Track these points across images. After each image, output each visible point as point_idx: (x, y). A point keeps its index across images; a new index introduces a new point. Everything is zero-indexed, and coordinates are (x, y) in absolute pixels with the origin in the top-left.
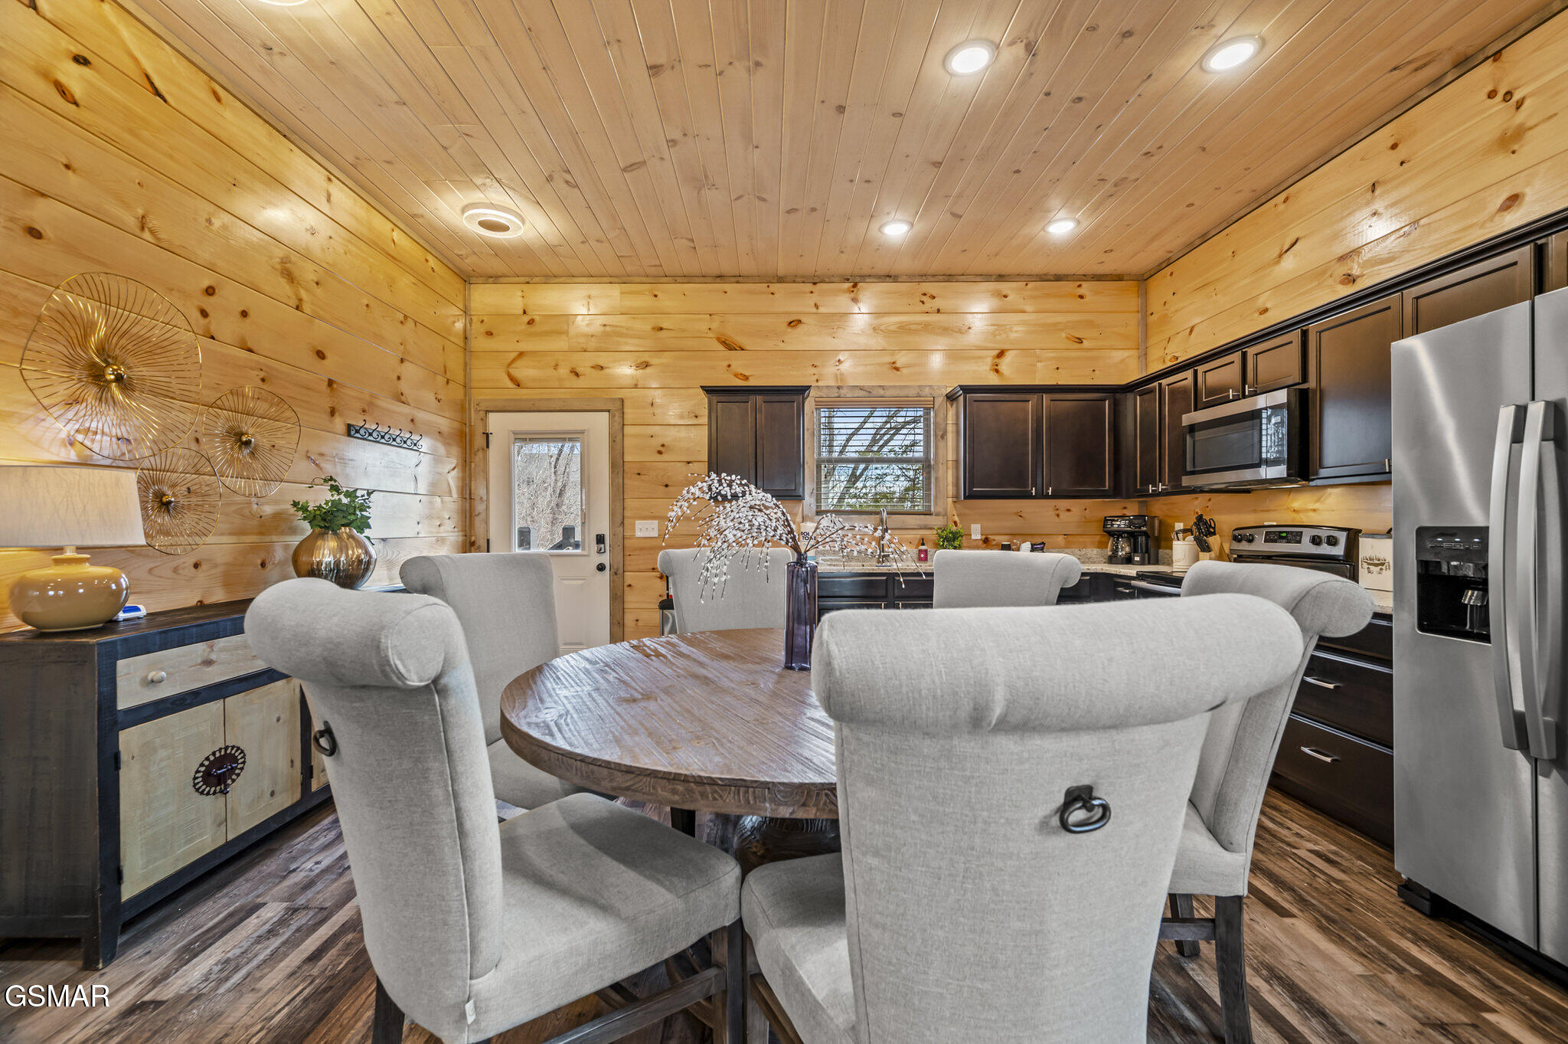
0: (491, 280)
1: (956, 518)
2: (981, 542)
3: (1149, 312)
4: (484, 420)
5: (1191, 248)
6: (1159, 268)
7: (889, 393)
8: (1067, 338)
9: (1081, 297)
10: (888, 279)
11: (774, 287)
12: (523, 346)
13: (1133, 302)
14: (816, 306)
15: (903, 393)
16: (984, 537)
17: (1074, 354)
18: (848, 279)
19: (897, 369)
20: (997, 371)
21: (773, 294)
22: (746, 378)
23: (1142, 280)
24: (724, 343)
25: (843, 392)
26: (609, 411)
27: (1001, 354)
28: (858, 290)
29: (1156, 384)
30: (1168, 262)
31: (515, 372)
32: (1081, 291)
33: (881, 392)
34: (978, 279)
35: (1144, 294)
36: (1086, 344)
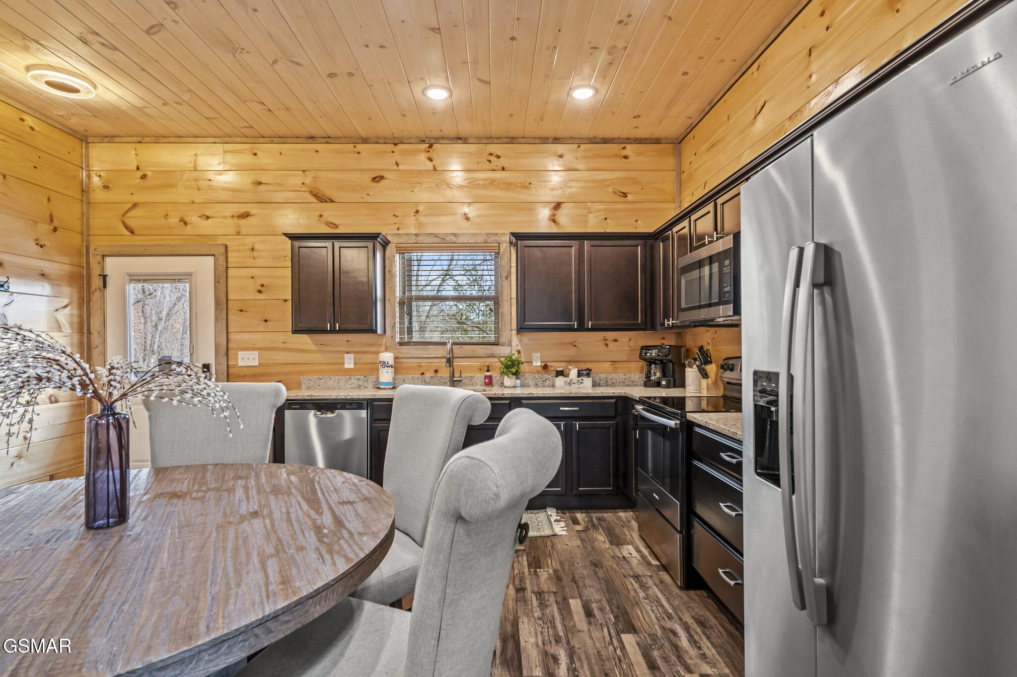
0: (106, 140)
1: (519, 348)
2: (540, 369)
3: (682, 171)
4: (102, 264)
6: (687, 132)
7: (460, 240)
8: (614, 193)
9: (626, 157)
10: (459, 141)
11: (360, 147)
12: (136, 198)
13: (671, 162)
14: (397, 164)
15: (473, 240)
16: (543, 364)
17: (619, 206)
18: (424, 141)
19: (468, 219)
20: (554, 221)
21: (358, 153)
22: (336, 226)
23: (678, 143)
24: (316, 196)
25: (420, 239)
26: (214, 255)
27: (558, 206)
28: (433, 150)
29: (670, 231)
31: (131, 223)
32: (624, 153)
33: (454, 239)
34: (537, 141)
35: (678, 155)
36: (630, 197)
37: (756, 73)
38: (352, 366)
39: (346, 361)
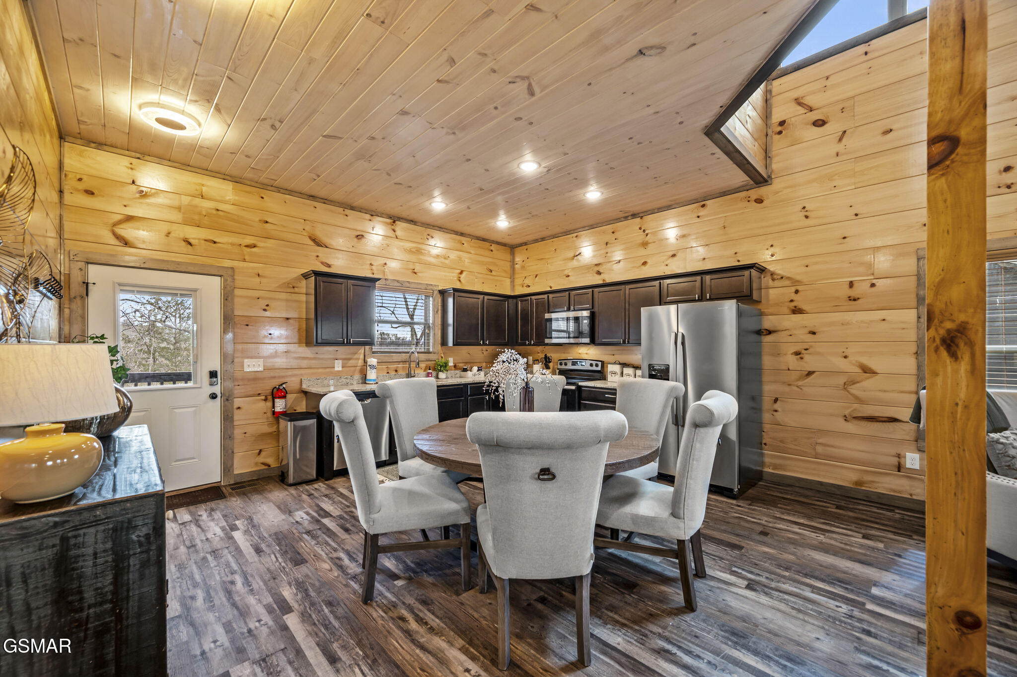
0: (93, 145)
1: (442, 355)
2: (453, 367)
3: (515, 263)
4: (84, 270)
5: (536, 241)
6: (521, 245)
7: (412, 286)
8: (487, 269)
9: (492, 251)
10: (411, 222)
11: (348, 212)
12: (131, 212)
13: (509, 257)
14: (373, 229)
15: (419, 287)
16: (454, 365)
17: (488, 277)
18: (391, 217)
19: (415, 273)
20: (460, 281)
21: (347, 215)
22: (329, 266)
23: (512, 248)
24: (314, 240)
25: (388, 282)
26: (221, 276)
27: (461, 273)
29: (529, 298)
30: (525, 244)
31: (122, 232)
32: (492, 248)
33: (408, 285)
35: (513, 254)
36: (493, 273)
37: (575, 239)
38: (340, 369)
39: (336, 365)
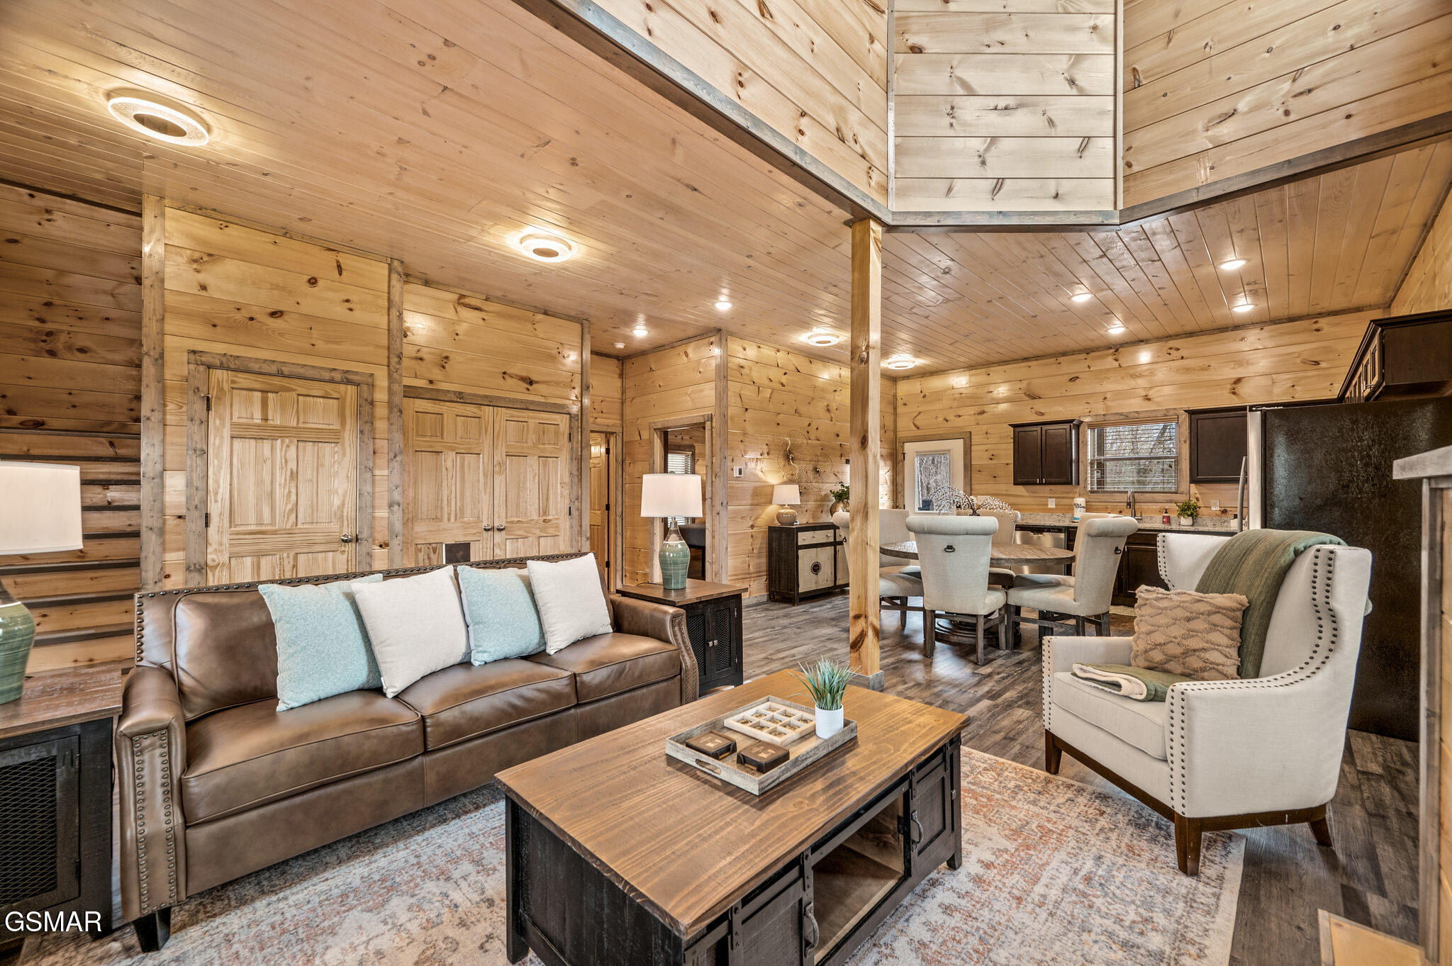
1: (1198, 495)
2: (1219, 512)
4: (903, 447)
7: (1141, 415)
8: (1304, 363)
10: (1141, 343)
11: (1061, 359)
12: (920, 409)
14: (1089, 367)
15: (1155, 414)
16: (1222, 509)
17: (1309, 374)
18: (1111, 349)
19: (1149, 399)
20: (1234, 393)
21: (1059, 363)
22: (1042, 414)
23: (1386, 307)
24: (1029, 396)
25: (1108, 417)
27: (1238, 381)
28: (1119, 353)
31: (917, 423)
32: (1317, 326)
33: (1136, 415)
38: (1054, 507)
39: (1049, 503)
